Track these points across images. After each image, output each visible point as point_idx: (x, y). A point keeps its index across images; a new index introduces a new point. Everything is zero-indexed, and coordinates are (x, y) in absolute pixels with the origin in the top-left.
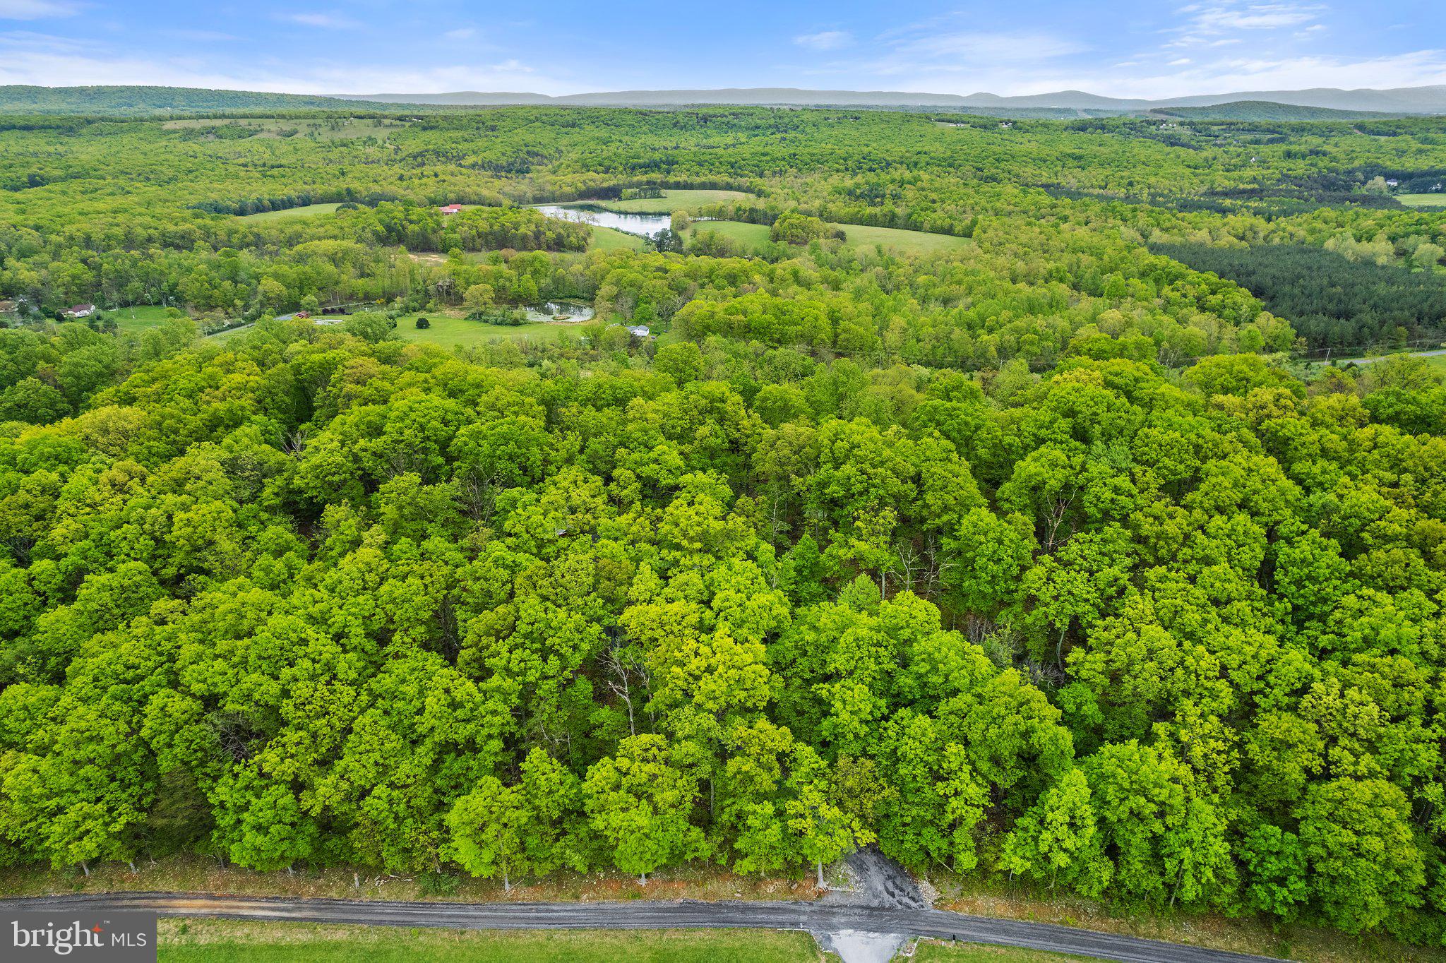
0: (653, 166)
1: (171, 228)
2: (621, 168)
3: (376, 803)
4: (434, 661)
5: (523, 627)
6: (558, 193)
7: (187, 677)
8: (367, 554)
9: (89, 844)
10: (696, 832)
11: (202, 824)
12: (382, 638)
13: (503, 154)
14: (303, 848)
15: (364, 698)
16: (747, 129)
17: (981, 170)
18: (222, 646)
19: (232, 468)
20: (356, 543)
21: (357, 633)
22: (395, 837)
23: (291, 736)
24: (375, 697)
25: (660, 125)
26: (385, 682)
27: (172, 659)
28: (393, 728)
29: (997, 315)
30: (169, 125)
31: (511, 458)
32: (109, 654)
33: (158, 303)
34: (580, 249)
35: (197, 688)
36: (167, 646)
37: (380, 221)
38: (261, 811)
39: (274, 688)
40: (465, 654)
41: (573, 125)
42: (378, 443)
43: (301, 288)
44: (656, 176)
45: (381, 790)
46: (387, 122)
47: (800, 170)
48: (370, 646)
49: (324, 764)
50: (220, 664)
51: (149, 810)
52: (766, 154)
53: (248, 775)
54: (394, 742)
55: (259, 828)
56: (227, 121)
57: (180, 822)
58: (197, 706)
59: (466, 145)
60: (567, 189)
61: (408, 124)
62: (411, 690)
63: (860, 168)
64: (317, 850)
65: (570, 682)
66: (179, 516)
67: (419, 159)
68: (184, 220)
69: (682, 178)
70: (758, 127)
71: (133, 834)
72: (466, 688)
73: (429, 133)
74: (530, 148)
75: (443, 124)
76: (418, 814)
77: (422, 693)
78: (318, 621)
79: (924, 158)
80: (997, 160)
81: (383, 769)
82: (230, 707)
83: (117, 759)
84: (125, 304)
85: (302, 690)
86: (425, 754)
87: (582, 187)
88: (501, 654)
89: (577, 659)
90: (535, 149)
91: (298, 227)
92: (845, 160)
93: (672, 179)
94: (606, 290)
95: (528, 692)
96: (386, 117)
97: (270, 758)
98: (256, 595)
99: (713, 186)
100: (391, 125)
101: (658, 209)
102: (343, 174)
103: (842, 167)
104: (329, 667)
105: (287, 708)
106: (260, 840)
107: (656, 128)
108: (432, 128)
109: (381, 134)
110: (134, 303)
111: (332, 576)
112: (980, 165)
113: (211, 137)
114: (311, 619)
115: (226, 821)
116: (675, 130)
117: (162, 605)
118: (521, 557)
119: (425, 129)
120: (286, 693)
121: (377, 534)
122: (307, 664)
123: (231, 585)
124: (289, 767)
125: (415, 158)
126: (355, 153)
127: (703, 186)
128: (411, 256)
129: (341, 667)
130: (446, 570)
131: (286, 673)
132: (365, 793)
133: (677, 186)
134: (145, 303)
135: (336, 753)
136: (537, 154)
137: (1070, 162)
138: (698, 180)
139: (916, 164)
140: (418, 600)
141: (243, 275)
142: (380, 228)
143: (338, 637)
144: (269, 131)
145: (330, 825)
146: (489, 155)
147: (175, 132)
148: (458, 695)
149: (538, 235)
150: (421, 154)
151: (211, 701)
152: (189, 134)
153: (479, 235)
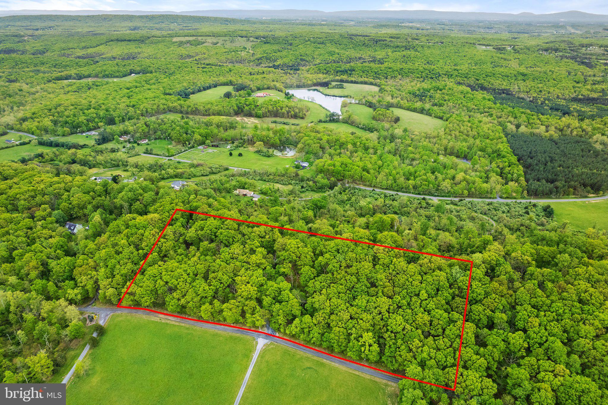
0: (344, 72)
1: (171, 105)
2: (332, 72)
3: (190, 305)
4: (203, 280)
5: (218, 278)
6: (305, 84)
7: (163, 278)
8: (195, 258)
9: (148, 303)
10: (241, 318)
11: (164, 304)
12: (196, 275)
13: (291, 60)
14: (179, 310)
15: (191, 286)
16: (393, 47)
17: (478, 80)
18: (169, 273)
19: (175, 233)
20: (194, 255)
21: (191, 274)
22: (193, 310)
23: (178, 291)
24: (193, 286)
25: (357, 45)
26: (194, 284)
27: (161, 274)
28: (195, 292)
29: (420, 171)
30: (175, 39)
31: (226, 240)
32: (151, 272)
33: (165, 139)
34: (302, 118)
35: (165, 280)
36: (160, 271)
37: (237, 104)
38: (172, 303)
39: (176, 282)
40: (208, 281)
41: (323, 43)
42: (202, 233)
43: (206, 137)
44: (344, 77)
45: (191, 302)
46: (251, 39)
47: (403, 76)
48: (194, 277)
49: (183, 296)
50: (169, 277)
51: (156, 299)
52: (390, 68)
53: (171, 297)
54: (194, 295)
55: (172, 306)
56: (194, 38)
57: (161, 302)
58: (164, 283)
59: (279, 54)
60: (309, 82)
61: (259, 41)
62: (198, 286)
63: (427, 77)
64: (181, 310)
65: (225, 289)
66: (164, 244)
67: (260, 61)
68: (175, 101)
69: (353, 79)
70: (398, 47)
71: (153, 303)
72: (207, 288)
73: (267, 45)
74: (302, 57)
75: (272, 41)
76: (196, 307)
77: (200, 287)
78: (185, 271)
79: (456, 73)
80: (486, 76)
81: (192, 299)
82: (169, 285)
83: (152, 290)
84: (156, 139)
85: (181, 284)
86: (199, 298)
87: (315, 81)
88: (214, 282)
89: (226, 285)
90: (304, 58)
91: (209, 106)
92: (422, 73)
93: (350, 79)
94: (300, 145)
95: (217, 290)
96: (251, 37)
97: (174, 294)
98: (176, 264)
99: (366, 83)
100: (253, 41)
101: (342, 94)
102: (230, 71)
103: (420, 76)
104: (186, 280)
105: (178, 286)
106: (172, 307)
107: (356, 46)
108: (268, 43)
109: (249, 45)
110: (158, 139)
111: (189, 262)
112: (478, 78)
113: (188, 44)
114: (184, 271)
115: (168, 304)
116: (363, 47)
117: (160, 263)
118: (222, 263)
119: (265, 43)
120: (178, 284)
121: (198, 254)
122: (182, 279)
123: (172, 261)
124: (177, 296)
125: (258, 60)
126: (237, 56)
127: (362, 83)
128: (245, 119)
129: (188, 281)
130: (209, 264)
131: (179, 280)
132: (189, 302)
133: (352, 82)
134: (161, 139)
135: (185, 295)
136: (304, 60)
137: (520, 78)
138: (360, 79)
139: (452, 75)
140: (202, 269)
141: (189, 132)
142: (236, 108)
143: (188, 274)
144: (209, 42)
145: (183, 307)
146: (286, 60)
147: (176, 42)
148: (205, 288)
149: (288, 112)
150: (261, 59)
151: (167, 283)
152: (181, 44)
153: (269, 111)
